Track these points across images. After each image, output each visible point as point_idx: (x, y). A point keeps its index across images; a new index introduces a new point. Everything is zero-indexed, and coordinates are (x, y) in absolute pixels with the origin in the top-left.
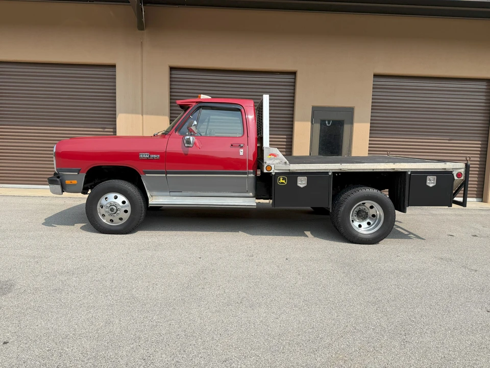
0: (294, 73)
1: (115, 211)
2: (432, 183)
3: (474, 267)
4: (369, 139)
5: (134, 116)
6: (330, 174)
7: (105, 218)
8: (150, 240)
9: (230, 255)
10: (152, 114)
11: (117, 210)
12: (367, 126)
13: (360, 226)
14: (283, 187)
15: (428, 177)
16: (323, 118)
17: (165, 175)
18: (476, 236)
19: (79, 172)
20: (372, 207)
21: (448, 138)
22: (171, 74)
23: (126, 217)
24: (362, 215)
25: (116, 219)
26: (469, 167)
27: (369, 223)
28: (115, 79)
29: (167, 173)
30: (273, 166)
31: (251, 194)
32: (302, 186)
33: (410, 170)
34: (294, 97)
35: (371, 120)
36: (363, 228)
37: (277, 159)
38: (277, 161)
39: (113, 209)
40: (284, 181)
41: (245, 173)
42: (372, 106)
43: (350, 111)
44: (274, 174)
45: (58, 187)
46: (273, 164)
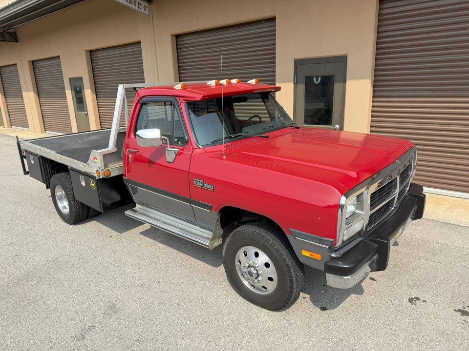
0: (274, 19)
22: (177, 42)
28: (142, 54)
43: (342, 61)
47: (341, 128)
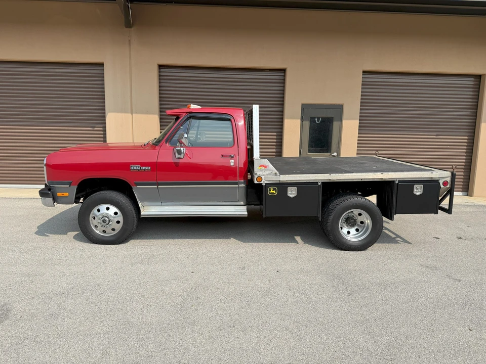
0: (284, 71)
1: (107, 222)
2: (419, 191)
3: (458, 277)
4: (357, 135)
5: (123, 115)
6: (319, 184)
7: (98, 229)
8: (143, 251)
9: (222, 268)
10: (142, 113)
11: (109, 221)
12: (356, 123)
13: (349, 233)
14: (273, 197)
15: (415, 186)
16: (313, 116)
17: (156, 186)
18: (460, 238)
19: (70, 184)
20: (360, 214)
21: (435, 134)
22: (160, 72)
23: (118, 227)
24: (350, 222)
25: (109, 230)
26: (455, 175)
27: (357, 230)
28: (103, 77)
29: (158, 184)
30: (263, 177)
31: (242, 203)
32: (292, 196)
33: (398, 180)
34: (284, 94)
35: (360, 116)
36: (351, 235)
37: (267, 170)
38: (267, 172)
39: (105, 220)
40: (274, 192)
41: (236, 184)
42: (361, 102)
43: (339, 108)
44: (264, 184)
45: (50, 200)
46: (263, 175)
47: (338, 155)
